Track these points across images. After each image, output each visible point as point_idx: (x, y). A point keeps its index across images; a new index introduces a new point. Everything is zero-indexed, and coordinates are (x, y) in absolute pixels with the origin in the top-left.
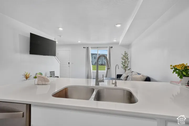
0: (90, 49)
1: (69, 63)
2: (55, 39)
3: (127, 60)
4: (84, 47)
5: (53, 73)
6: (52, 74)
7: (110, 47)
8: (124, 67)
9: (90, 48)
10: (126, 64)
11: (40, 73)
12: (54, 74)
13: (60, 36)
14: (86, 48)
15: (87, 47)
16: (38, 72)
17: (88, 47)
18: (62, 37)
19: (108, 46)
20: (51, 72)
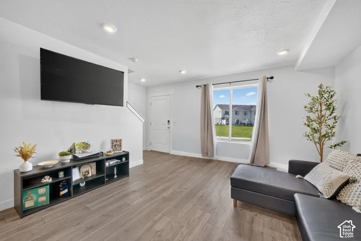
0: (212, 89)
1: (169, 121)
3: (328, 113)
4: (197, 86)
5: (118, 143)
6: (116, 145)
7: (264, 77)
8: (317, 135)
9: (212, 86)
10: (323, 126)
11: (83, 143)
12: (121, 145)
14: (202, 86)
15: (205, 84)
16: (78, 141)
17: (205, 85)
18: (137, 60)
19: (261, 77)
20: (113, 141)
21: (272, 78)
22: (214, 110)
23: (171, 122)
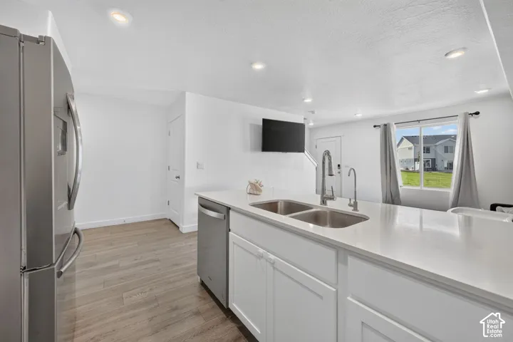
0: (393, 129)
1: (339, 166)
2: (305, 119)
4: (375, 126)
7: (466, 113)
9: (395, 126)
13: (313, 112)
14: (382, 126)
15: (386, 123)
17: (385, 125)
18: (316, 113)
19: (460, 113)
21: (477, 113)
22: (398, 145)
23: (341, 166)
